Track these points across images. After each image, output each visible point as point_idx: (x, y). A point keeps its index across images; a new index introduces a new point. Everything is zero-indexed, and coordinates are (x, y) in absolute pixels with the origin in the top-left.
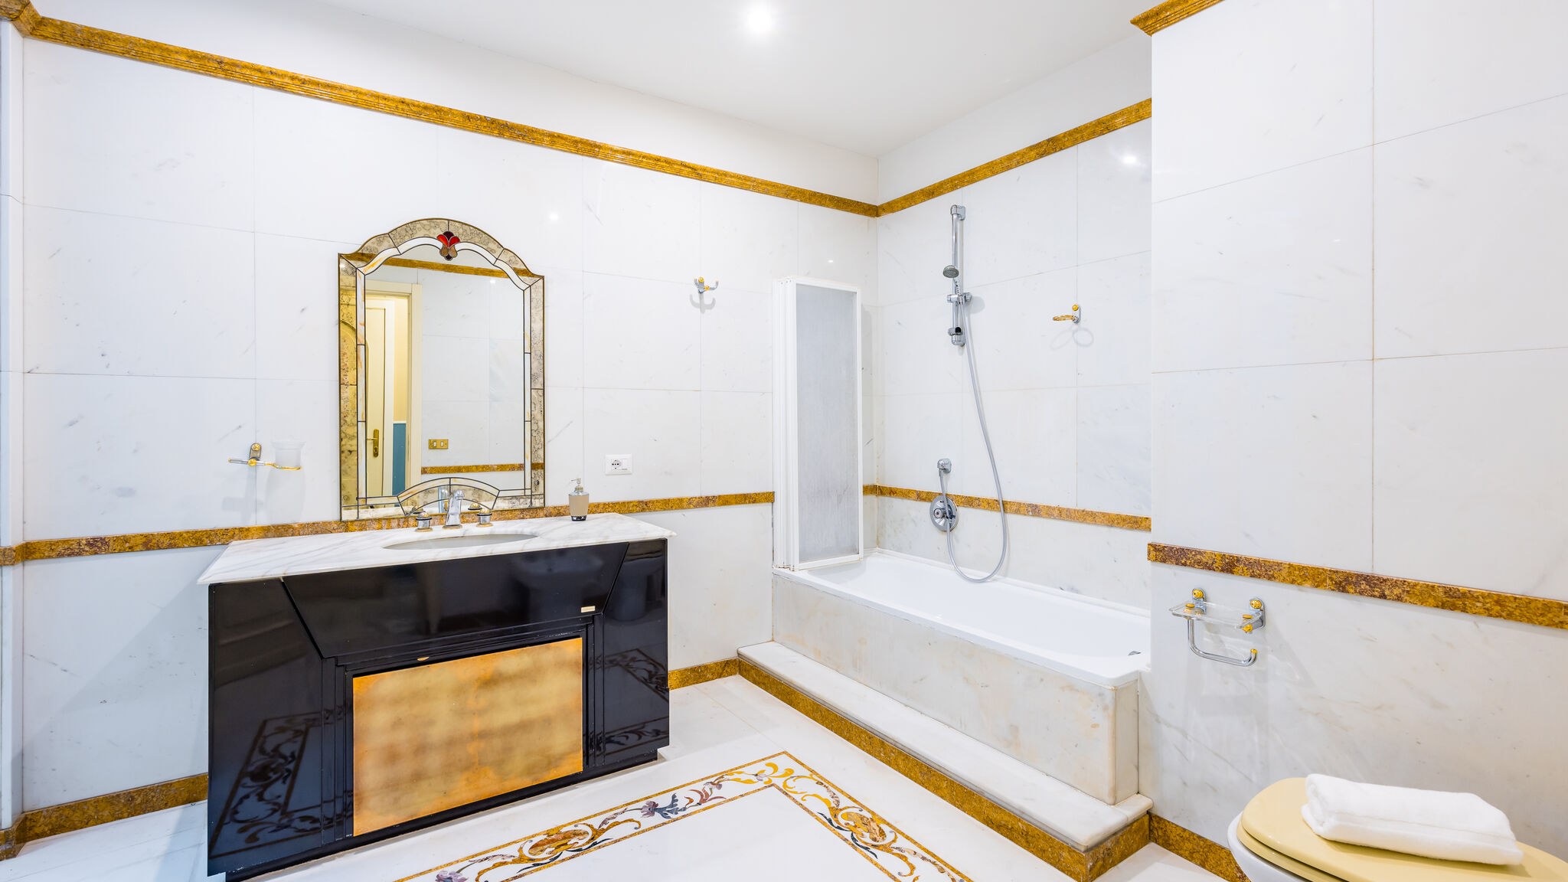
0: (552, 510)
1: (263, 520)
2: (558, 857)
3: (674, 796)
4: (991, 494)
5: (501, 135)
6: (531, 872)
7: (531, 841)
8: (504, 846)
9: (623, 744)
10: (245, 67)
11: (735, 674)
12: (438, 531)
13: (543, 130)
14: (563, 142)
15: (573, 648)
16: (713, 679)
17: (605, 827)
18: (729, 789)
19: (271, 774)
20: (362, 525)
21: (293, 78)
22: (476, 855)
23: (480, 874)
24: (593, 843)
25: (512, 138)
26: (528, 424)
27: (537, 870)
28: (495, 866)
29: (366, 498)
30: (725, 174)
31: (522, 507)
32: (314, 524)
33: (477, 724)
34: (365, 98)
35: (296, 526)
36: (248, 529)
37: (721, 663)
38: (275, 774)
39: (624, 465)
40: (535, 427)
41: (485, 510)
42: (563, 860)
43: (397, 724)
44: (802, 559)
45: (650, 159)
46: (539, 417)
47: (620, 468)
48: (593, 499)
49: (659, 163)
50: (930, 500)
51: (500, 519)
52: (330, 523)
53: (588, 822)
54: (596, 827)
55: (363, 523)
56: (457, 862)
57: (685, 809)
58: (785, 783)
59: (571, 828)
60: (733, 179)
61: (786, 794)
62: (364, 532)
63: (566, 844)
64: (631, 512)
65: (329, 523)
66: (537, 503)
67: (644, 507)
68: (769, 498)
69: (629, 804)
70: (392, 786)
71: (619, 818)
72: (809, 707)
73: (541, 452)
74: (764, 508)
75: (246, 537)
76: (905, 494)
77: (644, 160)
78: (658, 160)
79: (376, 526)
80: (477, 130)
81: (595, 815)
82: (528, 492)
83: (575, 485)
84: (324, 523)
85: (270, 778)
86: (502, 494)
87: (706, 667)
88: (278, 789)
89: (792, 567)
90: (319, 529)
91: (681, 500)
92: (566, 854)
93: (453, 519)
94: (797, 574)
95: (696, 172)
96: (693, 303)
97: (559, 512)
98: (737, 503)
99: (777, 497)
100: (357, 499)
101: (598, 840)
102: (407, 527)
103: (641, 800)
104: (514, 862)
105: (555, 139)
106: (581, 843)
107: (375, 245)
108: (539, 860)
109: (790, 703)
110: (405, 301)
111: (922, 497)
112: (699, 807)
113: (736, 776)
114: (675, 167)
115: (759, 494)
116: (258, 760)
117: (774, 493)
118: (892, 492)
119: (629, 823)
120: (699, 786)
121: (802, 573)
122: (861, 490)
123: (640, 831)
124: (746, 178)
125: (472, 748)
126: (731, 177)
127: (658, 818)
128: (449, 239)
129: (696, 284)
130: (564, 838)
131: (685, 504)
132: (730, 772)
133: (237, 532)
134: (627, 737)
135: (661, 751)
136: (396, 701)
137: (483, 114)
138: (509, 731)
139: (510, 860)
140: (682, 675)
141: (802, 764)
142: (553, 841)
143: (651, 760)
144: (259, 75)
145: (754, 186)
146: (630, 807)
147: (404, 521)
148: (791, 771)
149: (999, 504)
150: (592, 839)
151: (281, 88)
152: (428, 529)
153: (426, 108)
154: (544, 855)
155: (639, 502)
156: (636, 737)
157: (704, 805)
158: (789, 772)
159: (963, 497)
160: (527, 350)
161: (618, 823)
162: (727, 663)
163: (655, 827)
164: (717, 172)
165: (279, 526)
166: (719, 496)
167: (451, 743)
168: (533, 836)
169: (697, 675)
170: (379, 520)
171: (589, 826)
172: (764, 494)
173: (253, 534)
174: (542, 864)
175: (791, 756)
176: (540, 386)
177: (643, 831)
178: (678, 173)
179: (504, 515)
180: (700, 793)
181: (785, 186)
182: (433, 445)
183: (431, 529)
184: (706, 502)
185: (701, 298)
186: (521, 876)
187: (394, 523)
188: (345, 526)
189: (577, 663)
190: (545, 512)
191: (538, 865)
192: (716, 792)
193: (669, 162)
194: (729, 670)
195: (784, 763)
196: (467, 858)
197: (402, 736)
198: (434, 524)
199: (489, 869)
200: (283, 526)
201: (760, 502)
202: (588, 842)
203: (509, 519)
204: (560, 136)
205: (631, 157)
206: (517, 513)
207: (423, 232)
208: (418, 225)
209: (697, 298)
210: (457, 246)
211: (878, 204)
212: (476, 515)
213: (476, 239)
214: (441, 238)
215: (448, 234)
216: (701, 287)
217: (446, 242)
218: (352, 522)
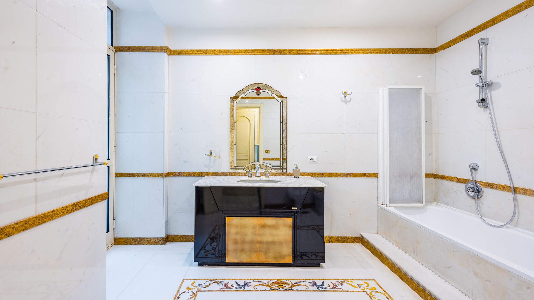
0: (289, 174)
1: (212, 171)
2: (279, 289)
3: (323, 282)
4: (506, 182)
5: (274, 54)
6: (269, 291)
7: (272, 281)
8: (264, 279)
9: (310, 258)
10: (209, 51)
11: (360, 243)
12: (254, 178)
13: (287, 49)
14: (293, 52)
15: (289, 221)
16: (349, 243)
17: (296, 284)
18: (345, 286)
19: (215, 239)
20: (235, 174)
21: (219, 51)
22: (256, 279)
23: (255, 285)
24: (291, 289)
25: (277, 54)
26: (281, 146)
27: (271, 291)
28: (260, 285)
29: (236, 166)
30: (356, 50)
31: (279, 172)
33: (259, 239)
34: (237, 52)
35: (220, 173)
36: (209, 173)
37: (353, 237)
38: (216, 239)
40: (284, 147)
41: (267, 172)
42: (280, 291)
43: (237, 233)
44: (391, 202)
45: (325, 51)
46: (285, 143)
47: (313, 161)
48: (302, 171)
49: (328, 51)
50: (465, 183)
51: (273, 176)
52: (227, 173)
53: (291, 281)
54: (293, 283)
56: (250, 279)
57: (326, 288)
58: (371, 293)
59: (285, 281)
60: (359, 51)
61: (370, 297)
62: (235, 176)
63: (282, 286)
64: (317, 177)
66: (284, 171)
67: (322, 175)
68: (376, 175)
69: (306, 279)
70: (236, 251)
71: (302, 283)
72: (389, 264)
73: (286, 155)
74: (374, 179)
75: (209, 175)
76: (451, 179)
77: (322, 52)
78: (328, 50)
80: (267, 54)
81: (294, 279)
82: (281, 168)
83: (296, 166)
84: (226, 173)
85: (214, 240)
86: (273, 168)
87: (347, 238)
88: (215, 244)
89: (386, 205)
91: (336, 174)
92: (281, 289)
93: (258, 175)
94: (388, 208)
95: (343, 52)
96: (342, 101)
97: (291, 175)
98: (360, 177)
99: (380, 175)
100: (234, 166)
101: (293, 288)
102: (247, 176)
103: (311, 279)
104: (266, 286)
105: (291, 51)
106: (287, 287)
107: (239, 94)
108: (273, 288)
110: (259, 109)
111: (459, 181)
112: (332, 290)
113: (350, 283)
114: (335, 51)
115: (371, 174)
116: (213, 235)
117: (378, 174)
118: (443, 177)
119: (304, 286)
120: (334, 282)
121: (391, 208)
122: (424, 176)
123: (307, 290)
124: (365, 50)
125: (258, 246)
126: (358, 50)
127: (315, 288)
128: (258, 89)
129: (343, 93)
130: (282, 284)
131: (338, 175)
132: (348, 280)
133: (207, 173)
134: (312, 256)
135: (322, 264)
136: (237, 226)
137: (268, 49)
138: (269, 243)
139: (265, 284)
140: (336, 238)
141: (381, 287)
142: (279, 283)
143: (318, 266)
144: (212, 52)
145: (369, 52)
146: (306, 281)
147: (246, 174)
148: (375, 289)
149: (511, 188)
150: (291, 287)
151: (217, 54)
152: (251, 177)
153: (252, 51)
154: (274, 287)
155: (320, 173)
156: (315, 257)
157: (334, 289)
158: (374, 289)
159: (486, 183)
160: (281, 121)
161: (301, 285)
162: (356, 238)
163: (313, 291)
164: (353, 50)
166: (353, 173)
167: (252, 242)
168: (273, 279)
169: (342, 240)
170: (239, 173)
171: (291, 282)
172: (373, 174)
174: (273, 289)
175: (376, 282)
176: (285, 133)
177: (309, 291)
178: (336, 54)
179: (274, 174)
180: (333, 284)
181: (384, 49)
183: (252, 177)
184: (347, 175)
185: (345, 99)
186: (266, 291)
187: (243, 174)
188: (231, 174)
189: (290, 226)
190: (287, 174)
191: (272, 289)
192: (340, 286)
193: (332, 50)
194: (357, 241)
195: (372, 284)
196: (253, 279)
197: (238, 237)
198: (254, 176)
199: (258, 285)
200: (217, 173)
201: (371, 177)
202: (289, 288)
203: (275, 176)
204: (292, 50)
205: (317, 52)
206: (278, 174)
207: (251, 88)
208: (250, 86)
209: (343, 99)
210: (261, 91)
211: (435, 47)
212: (265, 174)
213: (266, 88)
214: (256, 89)
215: (258, 88)
216: (345, 94)
217: (258, 90)
218: (233, 173)
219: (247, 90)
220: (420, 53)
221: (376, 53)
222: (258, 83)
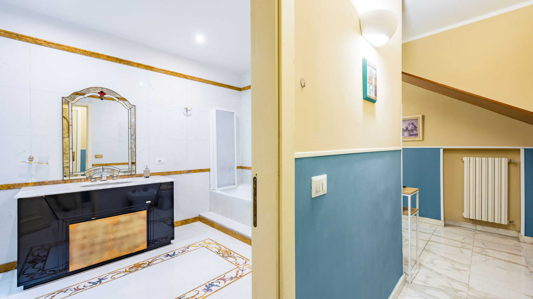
0: (138, 175)
1: (34, 180)
2: (137, 270)
3: (174, 252)
5: (120, 63)
6: (129, 274)
7: (129, 267)
8: (120, 269)
9: (160, 241)
10: (27, 37)
11: (198, 221)
12: (99, 182)
14: (141, 66)
15: (144, 213)
16: (191, 223)
17: (153, 261)
21: (45, 42)
22: (111, 272)
23: (112, 277)
24: (149, 265)
25: (124, 64)
26: (130, 150)
28: (117, 274)
29: (73, 173)
30: (194, 77)
31: (128, 174)
32: (53, 181)
33: (112, 237)
34: (72, 49)
35: (47, 182)
36: (28, 184)
37: (194, 218)
39: (162, 161)
40: (132, 150)
41: (115, 175)
43: (85, 238)
44: (218, 187)
45: (169, 73)
46: (134, 147)
48: (152, 171)
49: (173, 73)
51: (120, 178)
53: (147, 260)
54: (150, 261)
55: (72, 180)
56: (105, 274)
57: (177, 254)
58: (207, 246)
59: (142, 262)
61: (207, 248)
62: (72, 183)
64: (164, 175)
65: (59, 181)
66: (133, 173)
67: (169, 173)
70: (82, 256)
73: (134, 159)
74: (207, 173)
79: (76, 181)
80: (112, 61)
81: (150, 259)
82: (130, 170)
83: (146, 167)
84: (57, 181)
86: (121, 171)
87: (189, 220)
89: (215, 190)
90: (55, 183)
92: (140, 269)
93: (103, 179)
95: (185, 77)
97: (140, 176)
98: (198, 172)
100: (69, 173)
102: (88, 181)
103: (164, 254)
104: (124, 272)
105: (138, 65)
106: (145, 265)
107: (76, 95)
108: (131, 271)
109: (213, 227)
113: (194, 245)
114: (178, 75)
115: (205, 169)
117: (210, 169)
118: (245, 168)
119: (160, 259)
120: (182, 249)
121: (218, 191)
122: (236, 168)
123: (163, 261)
124: (201, 79)
125: (110, 244)
126: (196, 78)
127: (168, 257)
129: (185, 109)
130: (140, 265)
131: (182, 172)
132: (192, 245)
133: (24, 184)
134: (162, 240)
135: (172, 241)
136: (84, 231)
137: (114, 56)
138: (122, 238)
139: (122, 272)
140: (181, 222)
141: (213, 241)
142: (136, 266)
143: (169, 244)
144: (32, 40)
145: (203, 81)
146: (161, 256)
147: (87, 179)
148: (210, 243)
152: (94, 181)
153: (93, 53)
154: (133, 270)
155: (167, 172)
156: (165, 239)
157: (183, 253)
160: (130, 127)
161: (157, 260)
162: (196, 218)
163: (168, 260)
164: (192, 77)
165: (40, 182)
166: (193, 170)
167: (103, 242)
169: (186, 222)
170: (77, 179)
172: (207, 169)
173: (30, 185)
175: (210, 239)
176: (134, 138)
178: (179, 77)
179: (121, 177)
181: (213, 82)
182: (96, 157)
183: (96, 181)
184: (189, 172)
185: (187, 113)
186: (125, 276)
187: (83, 180)
188: (65, 181)
190: (136, 176)
192: (187, 249)
193: (176, 73)
194: (196, 220)
195: (208, 241)
196: (108, 273)
197: (86, 241)
199: (115, 275)
201: (206, 171)
202: (147, 265)
203: (123, 178)
204: (140, 64)
205: (164, 71)
206: (126, 176)
207: (93, 91)
208: (91, 89)
209: (185, 113)
210: (105, 96)
211: (241, 88)
212: (112, 177)
213: (112, 94)
214: (99, 93)
215: (102, 92)
216: (187, 110)
217: (101, 95)
218: (67, 180)
219: (87, 93)
220: (233, 89)
221: (208, 83)
222: (102, 88)
